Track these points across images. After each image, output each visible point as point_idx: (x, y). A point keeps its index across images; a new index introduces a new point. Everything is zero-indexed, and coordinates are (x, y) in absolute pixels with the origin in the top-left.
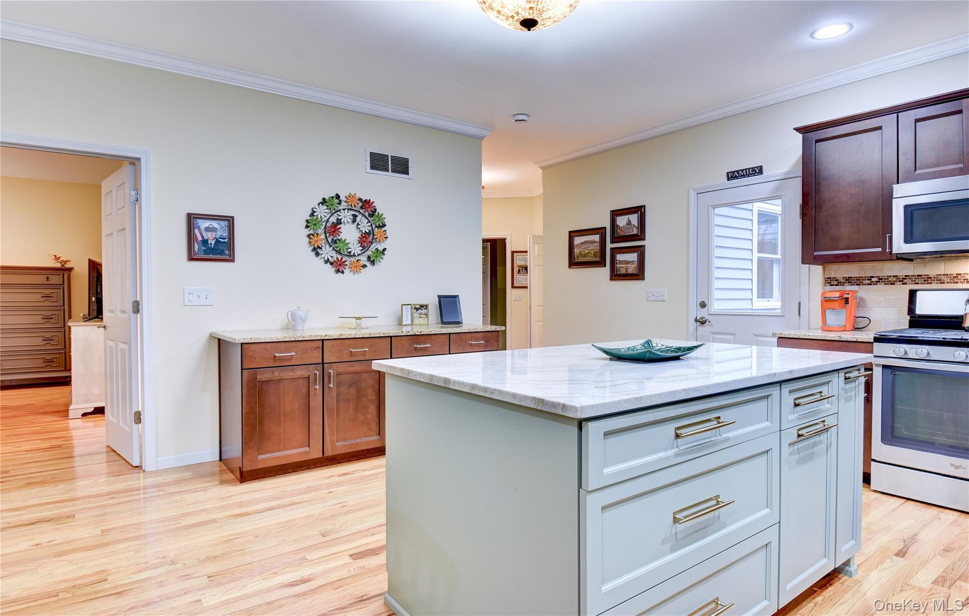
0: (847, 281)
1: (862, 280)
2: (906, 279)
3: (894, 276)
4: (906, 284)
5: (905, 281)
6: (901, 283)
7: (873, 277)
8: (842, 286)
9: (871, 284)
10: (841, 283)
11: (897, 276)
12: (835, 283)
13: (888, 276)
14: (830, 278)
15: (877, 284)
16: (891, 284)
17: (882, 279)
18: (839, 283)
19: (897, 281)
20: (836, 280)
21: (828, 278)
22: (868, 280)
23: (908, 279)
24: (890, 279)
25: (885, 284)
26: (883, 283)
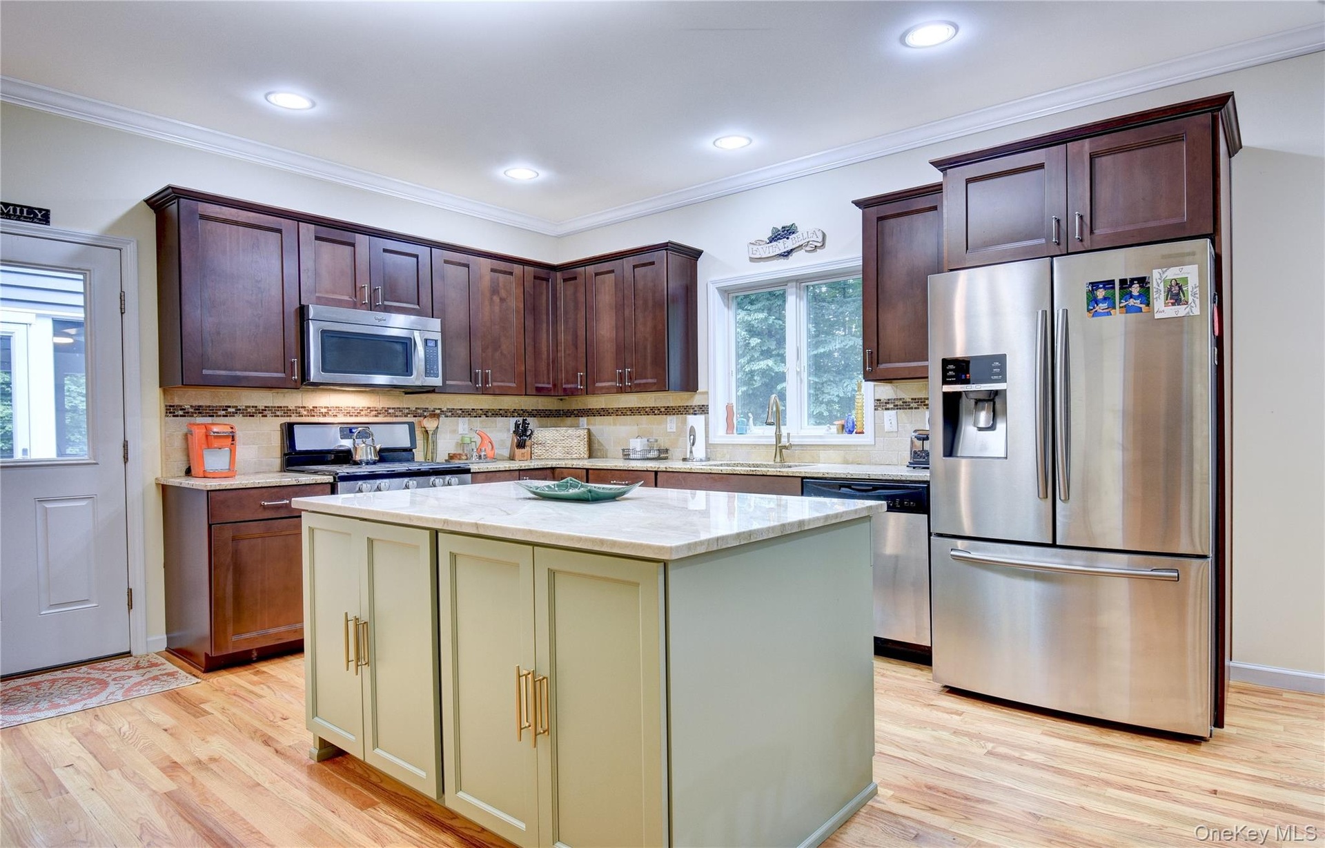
0: (197, 411)
1: (216, 410)
2: (266, 410)
3: (253, 407)
4: (266, 416)
5: (265, 413)
6: (261, 415)
7: (230, 407)
8: (189, 418)
9: (227, 416)
10: (188, 413)
11: (256, 407)
12: (181, 413)
13: (246, 407)
14: (174, 406)
15: (234, 416)
16: (250, 416)
17: (240, 410)
18: (186, 414)
19: (256, 413)
20: (181, 410)
21: (170, 406)
22: (223, 410)
23: (269, 410)
24: (249, 410)
25: (243, 416)
26: (241, 415)
